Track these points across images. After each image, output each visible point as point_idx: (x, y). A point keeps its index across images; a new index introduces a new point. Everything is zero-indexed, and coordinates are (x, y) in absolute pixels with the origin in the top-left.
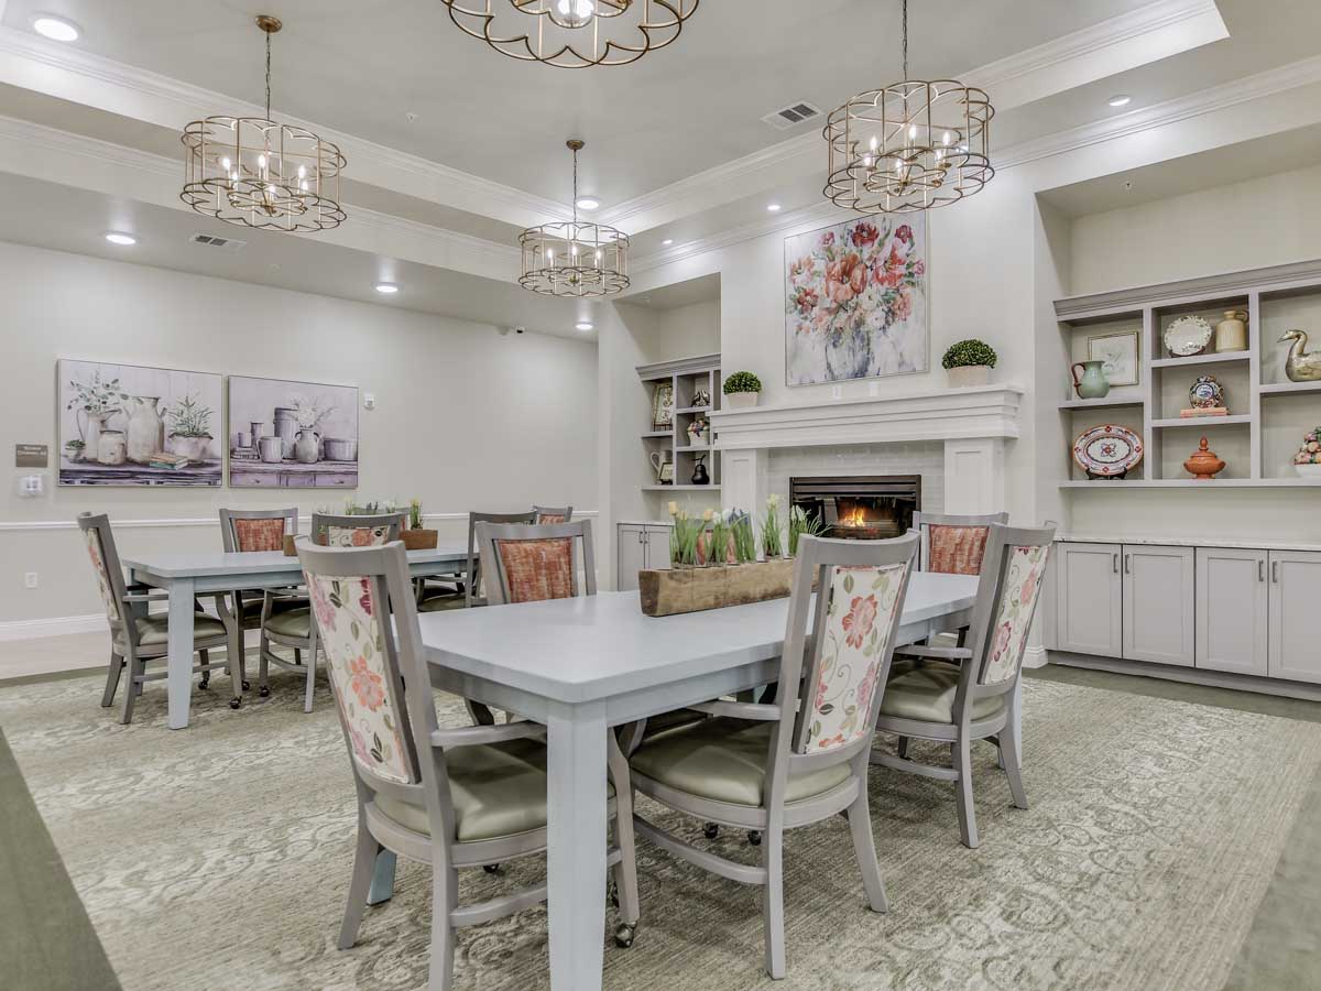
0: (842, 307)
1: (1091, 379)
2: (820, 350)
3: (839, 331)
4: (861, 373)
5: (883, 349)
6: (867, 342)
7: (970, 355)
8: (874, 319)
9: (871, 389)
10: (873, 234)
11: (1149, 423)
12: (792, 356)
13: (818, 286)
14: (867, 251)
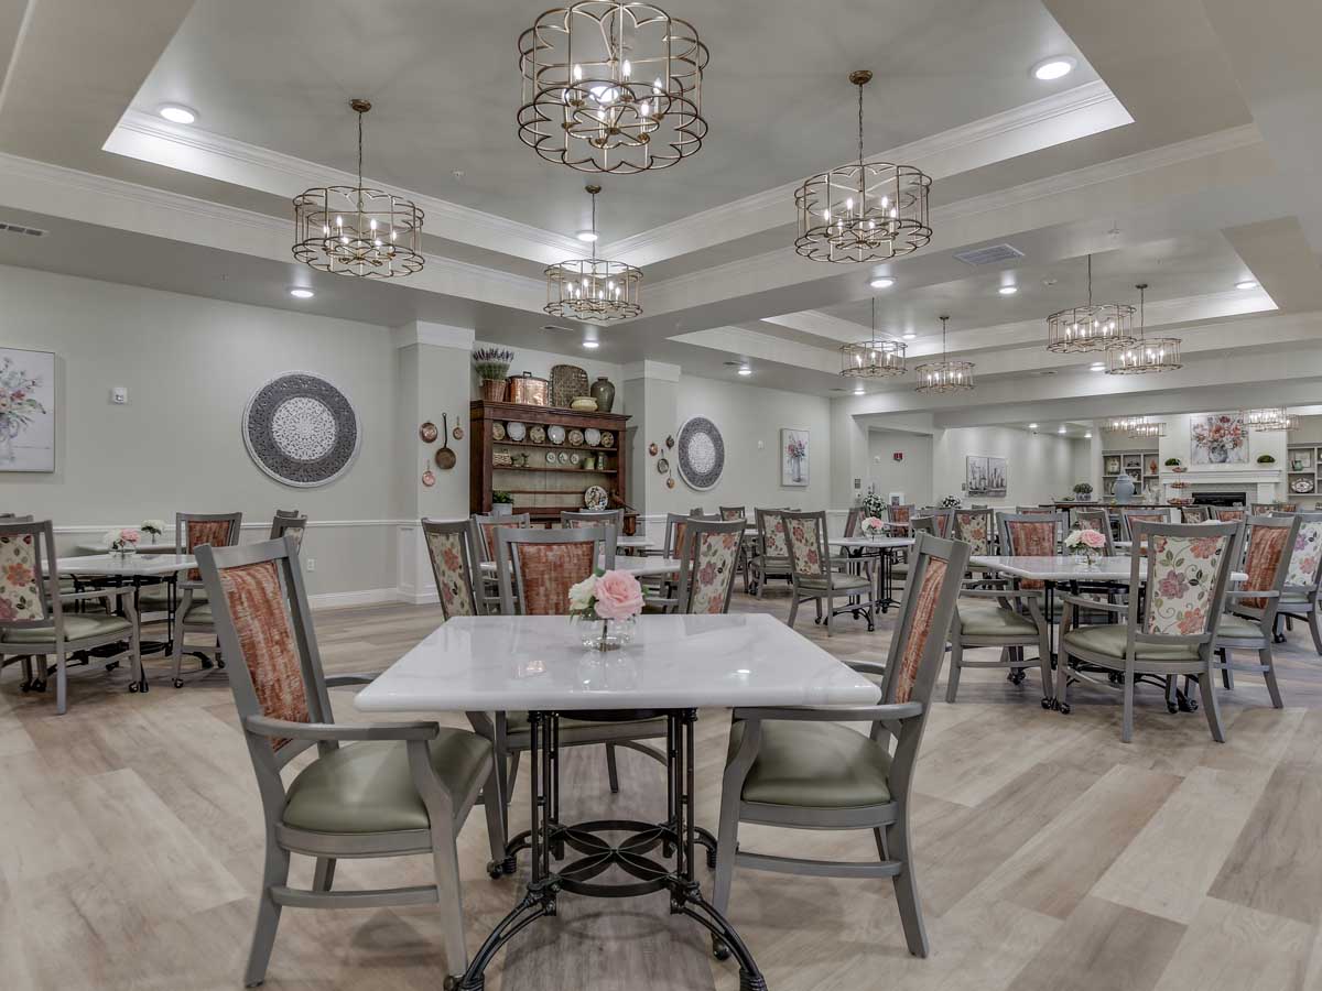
0: (1216, 441)
1: (1298, 465)
2: (1206, 453)
3: (1214, 448)
4: (1224, 461)
5: (1232, 455)
6: (1226, 452)
7: (1266, 460)
8: (1229, 446)
9: (1226, 467)
10: (1228, 420)
11: (1316, 478)
12: (1194, 455)
13: (1206, 433)
14: (1226, 425)
